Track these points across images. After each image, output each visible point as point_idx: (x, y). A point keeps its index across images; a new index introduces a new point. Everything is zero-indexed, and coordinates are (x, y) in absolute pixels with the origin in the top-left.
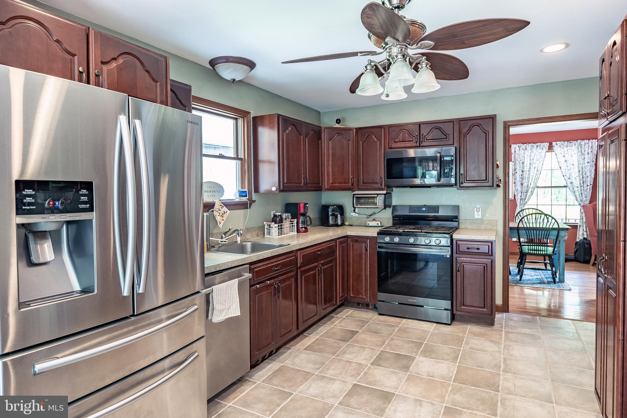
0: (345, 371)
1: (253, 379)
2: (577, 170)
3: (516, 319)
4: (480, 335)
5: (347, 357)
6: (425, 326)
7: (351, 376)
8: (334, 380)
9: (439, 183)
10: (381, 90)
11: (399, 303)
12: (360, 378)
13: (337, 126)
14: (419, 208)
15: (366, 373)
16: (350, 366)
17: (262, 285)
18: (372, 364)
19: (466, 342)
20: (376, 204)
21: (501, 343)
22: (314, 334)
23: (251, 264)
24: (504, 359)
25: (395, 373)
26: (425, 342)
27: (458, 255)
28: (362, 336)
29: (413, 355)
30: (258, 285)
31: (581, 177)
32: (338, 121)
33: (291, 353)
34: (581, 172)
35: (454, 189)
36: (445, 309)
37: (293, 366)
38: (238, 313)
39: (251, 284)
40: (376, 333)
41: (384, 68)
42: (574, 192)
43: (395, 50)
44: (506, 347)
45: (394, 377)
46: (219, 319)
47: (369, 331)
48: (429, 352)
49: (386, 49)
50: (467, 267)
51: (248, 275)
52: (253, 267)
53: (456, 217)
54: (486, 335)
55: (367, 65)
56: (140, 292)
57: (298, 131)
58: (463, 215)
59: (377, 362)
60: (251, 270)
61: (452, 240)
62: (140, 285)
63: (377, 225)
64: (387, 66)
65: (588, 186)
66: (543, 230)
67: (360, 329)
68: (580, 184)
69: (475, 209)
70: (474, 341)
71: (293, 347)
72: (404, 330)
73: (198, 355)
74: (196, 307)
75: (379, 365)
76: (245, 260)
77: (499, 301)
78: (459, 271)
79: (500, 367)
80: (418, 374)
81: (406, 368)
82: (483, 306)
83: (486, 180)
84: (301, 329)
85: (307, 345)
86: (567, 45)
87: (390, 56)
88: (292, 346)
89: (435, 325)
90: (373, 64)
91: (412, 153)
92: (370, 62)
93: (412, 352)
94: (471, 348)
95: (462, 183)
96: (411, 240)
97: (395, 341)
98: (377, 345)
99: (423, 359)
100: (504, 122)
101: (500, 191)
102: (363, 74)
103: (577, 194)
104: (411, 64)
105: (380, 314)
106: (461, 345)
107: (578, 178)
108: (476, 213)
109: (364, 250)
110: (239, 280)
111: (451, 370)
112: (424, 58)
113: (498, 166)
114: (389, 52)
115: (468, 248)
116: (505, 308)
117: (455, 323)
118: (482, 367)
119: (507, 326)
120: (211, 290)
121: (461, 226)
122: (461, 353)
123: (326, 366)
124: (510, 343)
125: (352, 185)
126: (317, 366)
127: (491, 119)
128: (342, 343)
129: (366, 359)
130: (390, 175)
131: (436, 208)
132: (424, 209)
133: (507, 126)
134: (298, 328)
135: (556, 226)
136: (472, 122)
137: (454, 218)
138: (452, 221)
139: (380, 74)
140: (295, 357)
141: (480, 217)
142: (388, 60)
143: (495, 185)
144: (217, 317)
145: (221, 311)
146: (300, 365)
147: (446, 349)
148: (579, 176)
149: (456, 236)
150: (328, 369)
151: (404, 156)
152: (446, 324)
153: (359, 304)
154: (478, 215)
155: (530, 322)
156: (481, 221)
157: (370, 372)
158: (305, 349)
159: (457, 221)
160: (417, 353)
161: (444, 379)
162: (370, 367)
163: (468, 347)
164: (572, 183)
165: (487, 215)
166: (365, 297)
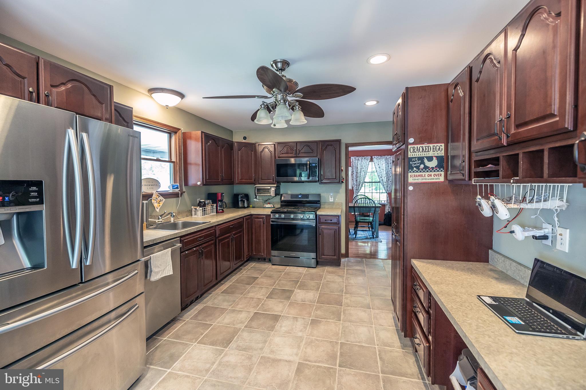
0: (249, 304)
1: (183, 318)
2: (385, 173)
3: (352, 261)
4: (332, 273)
5: (251, 295)
6: (301, 269)
7: (253, 307)
8: (242, 311)
9: (308, 180)
10: (271, 122)
11: (285, 257)
12: (259, 308)
13: (244, 141)
14: (297, 196)
15: (263, 304)
16: (252, 301)
17: (190, 251)
18: (267, 298)
19: (324, 278)
20: (270, 193)
21: (344, 276)
22: (228, 282)
23: (181, 237)
24: (346, 286)
25: (281, 302)
26: (300, 280)
27: (320, 225)
28: (261, 280)
29: (293, 289)
30: (186, 251)
31: (387, 176)
32: (245, 138)
33: (211, 297)
34: (387, 174)
35: (318, 184)
36: (313, 259)
37: (213, 305)
38: (171, 273)
39: (181, 251)
40: (270, 277)
41: (273, 108)
42: (384, 185)
43: (279, 97)
44: (347, 279)
45: (281, 305)
46: (156, 278)
47: (266, 276)
48: (303, 287)
49: (274, 95)
50: (325, 231)
51: (179, 245)
52: (182, 239)
53: (319, 201)
54: (336, 272)
55: (262, 104)
56: (87, 264)
57: (216, 144)
58: (322, 200)
59: (270, 296)
60: (181, 241)
61: (316, 215)
62: (87, 259)
63: (271, 207)
64: (274, 107)
65: (390, 182)
67: (260, 276)
68: (387, 180)
69: (330, 195)
70: (329, 277)
71: (214, 292)
72: (287, 274)
73: (138, 307)
74: (136, 271)
75: (272, 298)
76: (177, 234)
77: (343, 251)
78: (320, 234)
79: (343, 291)
80: (296, 301)
81: (289, 298)
82: (334, 255)
83: (336, 179)
84: (219, 279)
85: (223, 290)
86: (378, 102)
87: (276, 100)
88: (213, 291)
89: (306, 268)
90: (265, 104)
91: (293, 161)
92: (264, 103)
93: (292, 287)
94: (327, 281)
95: (322, 180)
96: (292, 216)
97: (282, 281)
98: (270, 285)
99: (299, 291)
100: (346, 144)
101: (344, 185)
102: (259, 110)
103: (385, 186)
104: (290, 106)
105: (273, 265)
106: (322, 280)
107: (385, 177)
108: (330, 198)
109: (262, 224)
110: (171, 249)
111: (316, 296)
112: (297, 103)
113: (342, 170)
114: (276, 98)
115: (326, 220)
116: (347, 255)
117: (318, 266)
118: (333, 292)
119: (348, 266)
120: (149, 258)
121: (322, 206)
122: (321, 285)
123: (236, 302)
124: (349, 276)
125: (254, 181)
126: (230, 304)
127: (338, 142)
128: (247, 286)
129: (263, 295)
130: (279, 174)
131: (307, 196)
132: (300, 196)
133: (347, 146)
134: (216, 279)
135: (374, 205)
136: (329, 143)
137: (318, 202)
138: (316, 203)
139: (270, 111)
140: (215, 299)
141: (333, 201)
142: (275, 102)
143: (341, 182)
144: (154, 278)
145: (157, 273)
146: (218, 304)
147: (313, 283)
148: (386, 176)
149: (319, 213)
150: (238, 305)
151: (288, 163)
152: (313, 268)
153: (259, 259)
154: (331, 200)
155: (360, 262)
156: (333, 203)
157: (266, 303)
158: (222, 293)
159: (320, 204)
160: (295, 288)
161: (311, 302)
162: (265, 300)
163: (325, 281)
164: (382, 180)
165: (336, 200)
166: (263, 254)
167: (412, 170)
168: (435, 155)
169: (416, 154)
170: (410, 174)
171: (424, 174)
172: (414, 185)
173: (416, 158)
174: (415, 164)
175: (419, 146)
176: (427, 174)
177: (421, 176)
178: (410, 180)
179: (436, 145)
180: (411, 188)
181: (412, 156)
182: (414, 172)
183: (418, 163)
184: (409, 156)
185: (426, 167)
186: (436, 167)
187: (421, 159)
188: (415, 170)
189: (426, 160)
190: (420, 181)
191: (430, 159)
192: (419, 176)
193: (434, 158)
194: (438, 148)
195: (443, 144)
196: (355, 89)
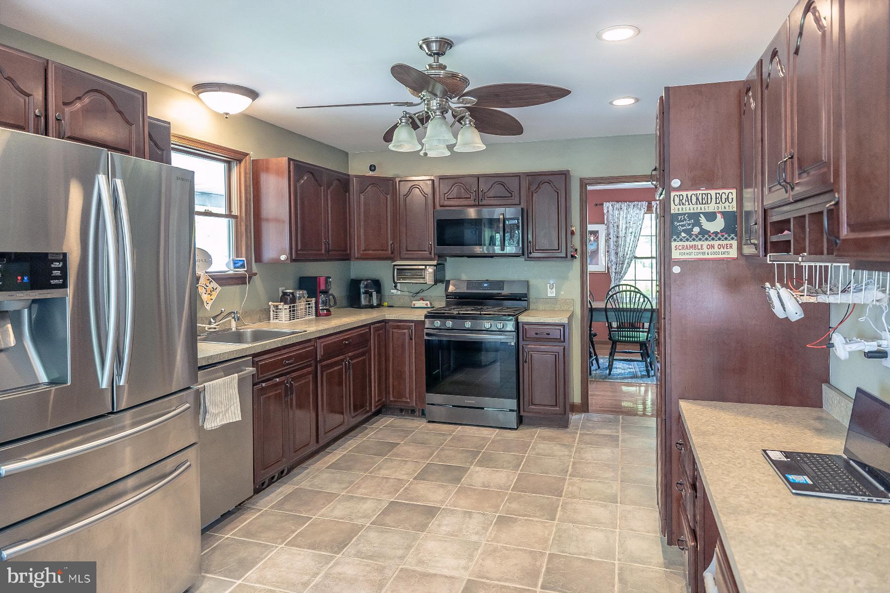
0: (380, 489)
1: (257, 506)
3: (596, 419)
4: (551, 439)
5: (384, 472)
6: (485, 432)
7: (389, 493)
8: (366, 498)
9: (503, 252)
10: (419, 147)
11: (453, 406)
12: (399, 495)
13: (371, 173)
14: (479, 283)
15: (406, 489)
16: (387, 482)
17: (270, 383)
18: (415, 478)
19: (532, 448)
20: (424, 278)
21: (574, 446)
22: (340, 449)
23: (254, 355)
24: (574, 463)
25: (442, 486)
26: (483, 451)
27: (525, 343)
28: (403, 448)
30: (263, 383)
32: (372, 168)
33: (308, 474)
35: (522, 259)
36: (511, 410)
37: (311, 487)
38: (239, 418)
39: (255, 382)
40: (423, 443)
41: (422, 121)
43: (434, 104)
44: (578, 451)
45: (441, 491)
46: (213, 425)
47: (415, 442)
48: (487, 461)
49: (424, 100)
50: (536, 356)
51: (250, 370)
52: (257, 359)
53: (525, 295)
54: (557, 438)
55: (402, 117)
56: (121, 384)
57: (317, 181)
58: (533, 295)
59: (421, 476)
60: (254, 364)
61: (517, 323)
62: (121, 376)
63: (426, 306)
64: (425, 119)
67: (402, 441)
69: (549, 285)
70: (542, 446)
71: (312, 467)
72: (459, 439)
73: (190, 465)
74: (188, 405)
75: (424, 480)
76: (246, 350)
77: (577, 398)
78: (526, 362)
79: (567, 472)
80: (471, 486)
81: (458, 480)
82: (555, 404)
83: (559, 250)
84: (322, 442)
85: (330, 463)
86: (637, 100)
87: (428, 109)
88: (310, 465)
89: (497, 430)
91: (472, 213)
92: (406, 114)
93: (466, 463)
94: (538, 454)
95: (531, 253)
96: (468, 324)
97: (446, 452)
98: (423, 458)
99: (478, 469)
100: (581, 179)
101: (577, 264)
102: (396, 126)
104: (454, 116)
105: (429, 422)
106: (526, 451)
108: (549, 290)
109: (407, 339)
110: (238, 376)
111: (511, 478)
112: (467, 114)
113: (573, 233)
114: (428, 105)
115: (536, 334)
116: (584, 407)
117: (521, 427)
118: (547, 473)
119: (583, 427)
120: (202, 388)
121: (532, 306)
122: (525, 460)
123: (356, 484)
124: (583, 446)
125: (392, 253)
126: (344, 486)
127: (564, 176)
128: (377, 458)
130: (441, 241)
131: (500, 284)
132: (486, 285)
133: (584, 183)
134: (317, 442)
136: (543, 178)
137: (521, 298)
138: (520, 300)
139: (415, 127)
140: (314, 477)
141: (554, 295)
142: (427, 113)
143: (569, 256)
144: (211, 424)
145: (216, 415)
146: (321, 486)
147: (508, 456)
149: (523, 318)
150: (358, 488)
151: (462, 217)
152: (510, 429)
153: (401, 410)
154: (551, 293)
155: (610, 422)
156: (555, 300)
157: (412, 486)
158: (328, 467)
159: (527, 300)
160: (471, 463)
161: (501, 488)
162: (411, 483)
163: (534, 452)
165: (562, 293)
166: (409, 400)
167: (678, 237)
168: (720, 210)
169: (684, 207)
170: (674, 244)
171: (699, 243)
172: (679, 263)
173: (685, 214)
174: (683, 226)
175: (690, 193)
176: (705, 243)
177: (695, 247)
178: (676, 255)
179: (721, 191)
180: (676, 270)
181: (677, 212)
182: (681, 240)
183: (689, 225)
184: (672, 212)
185: (704, 233)
186: (722, 231)
187: (695, 217)
188: (684, 237)
189: (703, 219)
190: (693, 256)
191: (711, 217)
192: (691, 247)
193: (719, 216)
194: (724, 197)
195: (734, 191)
196: (569, 92)
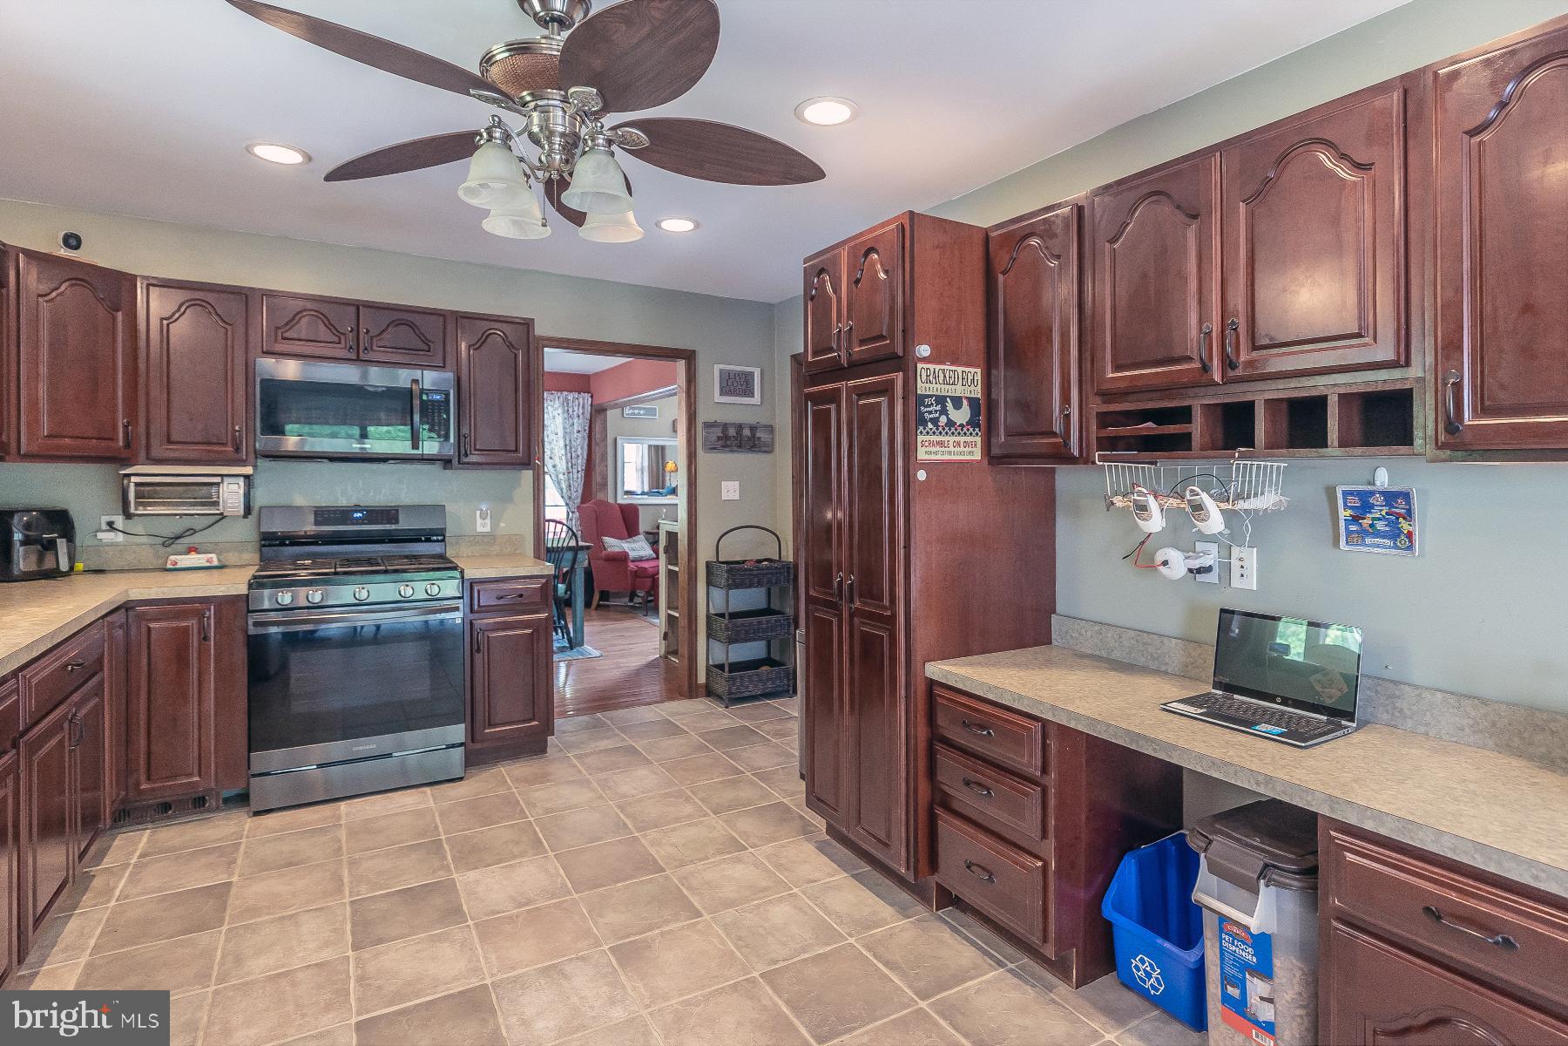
0: (291, 1009)
2: (561, 443)
4: (539, 779)
6: (407, 800)
7: (327, 1010)
9: (415, 452)
11: (320, 766)
12: (360, 1000)
13: (68, 253)
14: (344, 513)
15: (360, 978)
16: (294, 986)
18: (357, 948)
19: (528, 804)
20: (216, 504)
21: (588, 779)
24: (620, 808)
25: (435, 940)
26: (444, 839)
27: (476, 616)
28: (253, 891)
29: (441, 876)
31: (569, 455)
32: (72, 242)
34: (568, 448)
36: (452, 746)
40: (290, 864)
42: (559, 483)
44: (604, 785)
45: (446, 950)
47: (265, 868)
48: (474, 856)
53: (439, 533)
54: (549, 774)
58: (452, 531)
59: (366, 933)
61: (463, 583)
63: (208, 564)
65: (578, 472)
66: (553, 551)
67: (231, 876)
68: (567, 468)
69: (478, 512)
75: (380, 941)
78: (478, 650)
79: (625, 825)
80: (494, 912)
81: (455, 913)
82: (531, 715)
89: (427, 790)
90: (505, 130)
93: (434, 872)
94: (546, 811)
95: (466, 455)
97: (366, 864)
98: (324, 895)
99: (472, 876)
101: (528, 474)
103: (564, 486)
105: (257, 813)
106: (523, 813)
107: (564, 458)
108: (479, 521)
109: (195, 641)
111: (553, 873)
115: (497, 598)
118: (598, 839)
121: (449, 550)
122: (537, 829)
127: (522, 325)
129: (326, 944)
131: (390, 514)
132: (359, 515)
136: (490, 325)
138: (431, 540)
141: (487, 529)
147: (501, 834)
148: (566, 454)
149: (471, 573)
152: (451, 781)
153: (166, 807)
154: (483, 526)
156: (490, 538)
157: (371, 969)
159: (442, 542)
160: (446, 870)
161: (552, 895)
162: (358, 959)
163: (540, 812)
164: (554, 466)
165: (502, 525)
166: (196, 779)
167: (924, 429)
168: (966, 395)
169: (931, 386)
170: (920, 438)
171: (946, 438)
172: (929, 466)
173: (931, 396)
174: (930, 413)
175: (938, 367)
176: (952, 439)
177: (941, 444)
178: (922, 455)
179: (967, 370)
180: (922, 475)
181: (924, 393)
182: (928, 433)
183: (936, 411)
184: (919, 392)
185: (950, 423)
186: (968, 423)
187: (941, 400)
188: (931, 429)
189: (949, 405)
190: (939, 457)
191: (957, 402)
192: (938, 443)
193: (965, 402)
194: (970, 377)
195: (979, 371)
196: (814, 173)
